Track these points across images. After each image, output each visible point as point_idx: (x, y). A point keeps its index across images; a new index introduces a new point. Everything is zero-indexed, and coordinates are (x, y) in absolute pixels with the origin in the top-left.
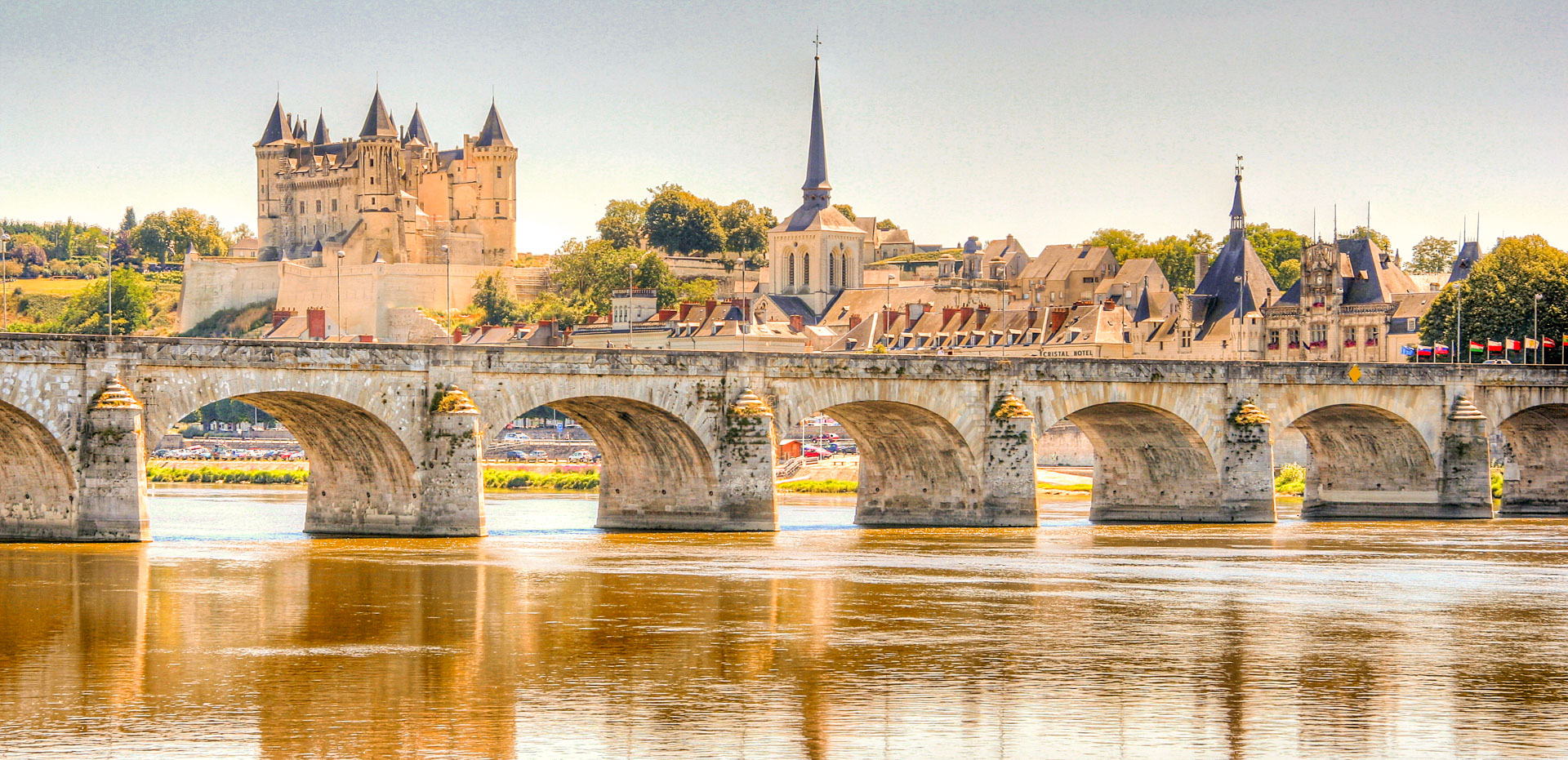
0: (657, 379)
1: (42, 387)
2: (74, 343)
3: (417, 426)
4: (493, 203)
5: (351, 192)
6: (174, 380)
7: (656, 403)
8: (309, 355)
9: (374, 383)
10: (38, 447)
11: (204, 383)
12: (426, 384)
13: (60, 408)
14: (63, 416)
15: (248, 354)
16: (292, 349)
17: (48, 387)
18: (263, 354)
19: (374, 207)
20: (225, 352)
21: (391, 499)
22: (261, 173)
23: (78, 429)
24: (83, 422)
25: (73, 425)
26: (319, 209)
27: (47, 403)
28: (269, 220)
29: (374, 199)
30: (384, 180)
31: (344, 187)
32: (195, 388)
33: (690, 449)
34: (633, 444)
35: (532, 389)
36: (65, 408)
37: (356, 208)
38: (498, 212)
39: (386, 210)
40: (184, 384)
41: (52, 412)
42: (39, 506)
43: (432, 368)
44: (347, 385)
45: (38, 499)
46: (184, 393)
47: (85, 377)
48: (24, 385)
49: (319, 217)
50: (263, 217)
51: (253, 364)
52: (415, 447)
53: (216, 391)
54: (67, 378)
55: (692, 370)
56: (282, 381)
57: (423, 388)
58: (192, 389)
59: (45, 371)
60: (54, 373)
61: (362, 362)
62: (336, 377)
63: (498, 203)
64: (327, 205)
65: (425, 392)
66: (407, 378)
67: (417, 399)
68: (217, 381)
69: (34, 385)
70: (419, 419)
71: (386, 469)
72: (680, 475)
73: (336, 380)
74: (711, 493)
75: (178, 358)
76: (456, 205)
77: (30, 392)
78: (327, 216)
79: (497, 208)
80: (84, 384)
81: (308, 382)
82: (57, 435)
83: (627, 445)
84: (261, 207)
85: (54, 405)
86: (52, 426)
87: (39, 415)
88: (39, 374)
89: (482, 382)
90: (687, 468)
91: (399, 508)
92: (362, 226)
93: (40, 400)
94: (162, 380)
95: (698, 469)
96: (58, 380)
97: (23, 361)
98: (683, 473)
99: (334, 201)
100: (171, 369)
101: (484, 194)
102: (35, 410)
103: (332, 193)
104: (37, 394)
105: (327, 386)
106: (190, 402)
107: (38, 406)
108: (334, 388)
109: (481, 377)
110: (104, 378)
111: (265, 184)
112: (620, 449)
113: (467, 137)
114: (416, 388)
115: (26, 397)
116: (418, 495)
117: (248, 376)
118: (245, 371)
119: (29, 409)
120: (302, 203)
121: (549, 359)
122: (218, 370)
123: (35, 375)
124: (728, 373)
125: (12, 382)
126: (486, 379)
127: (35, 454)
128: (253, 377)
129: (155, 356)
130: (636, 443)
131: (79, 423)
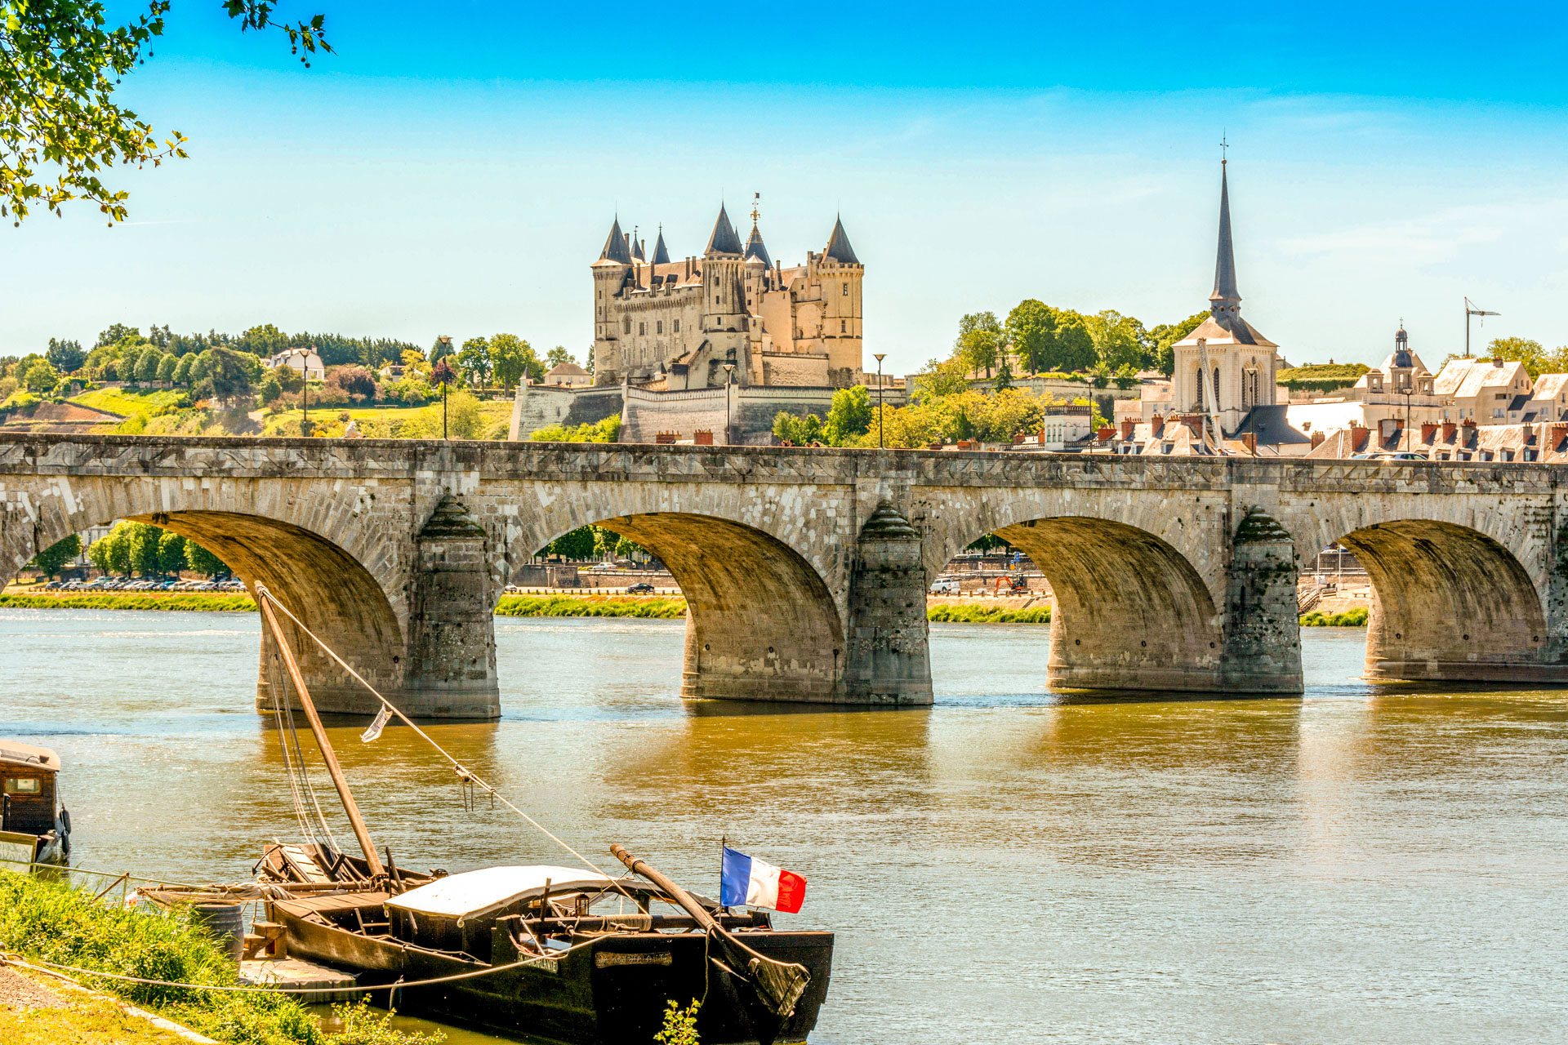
0: (1479, 498)
1: (806, 513)
2: (843, 459)
3: (1217, 559)
4: (840, 321)
5: (695, 311)
6: (950, 503)
7: (1479, 528)
8: (1101, 471)
9: (1171, 504)
10: (792, 588)
11: (984, 506)
12: (1229, 507)
13: (826, 539)
14: (829, 548)
15: (1033, 470)
16: (1081, 464)
17: (813, 514)
18: (1050, 470)
19: (719, 327)
20: (1008, 469)
21: (1177, 650)
22: (599, 294)
23: (846, 566)
24: (851, 557)
25: (841, 560)
26: (660, 332)
27: (812, 534)
28: (607, 343)
29: (719, 319)
30: (729, 299)
31: (688, 307)
32: (975, 514)
33: (1508, 584)
34: (1426, 578)
35: (1343, 511)
36: (831, 540)
37: (701, 328)
38: (843, 331)
39: (732, 330)
40: (962, 508)
41: (817, 545)
42: (788, 662)
43: (1235, 487)
44: (1141, 509)
45: (786, 654)
46: (962, 519)
47: (854, 501)
48: (787, 511)
49: (660, 338)
50: (601, 340)
51: (1040, 484)
52: (1214, 585)
53: (997, 516)
54: (834, 503)
55: (1519, 487)
56: (1070, 503)
57: (1224, 511)
58: (970, 515)
59: (810, 494)
60: (820, 497)
61: (1159, 479)
62: (1128, 498)
63: (843, 322)
64: (668, 326)
65: (1227, 517)
66: (1208, 497)
67: (1218, 525)
68: (998, 505)
69: (798, 511)
70: (1220, 549)
71: (1171, 612)
72: (1489, 616)
73: (1129, 502)
74: (1536, 639)
75: (957, 476)
76: (799, 324)
77: (793, 521)
78: (668, 338)
79: (843, 327)
80: (854, 509)
81: (1098, 504)
82: (822, 574)
83: (1417, 581)
84: (598, 330)
85: (820, 537)
86: (817, 563)
87: (803, 549)
88: (803, 498)
89: (1288, 504)
90: (1502, 607)
91: (1189, 660)
92: (707, 347)
93: (804, 530)
94: (938, 504)
95: (1518, 611)
96: (825, 505)
97: (785, 484)
98: (1494, 614)
99: (677, 322)
100: (948, 491)
101: (829, 312)
102: (798, 543)
103: (675, 313)
104: (800, 522)
105: (1118, 510)
106: (969, 529)
107: (804, 538)
108: (1125, 513)
109: (1287, 497)
110: (875, 503)
111: (603, 305)
112: (1406, 584)
113: (811, 253)
114: (1217, 511)
115: (789, 527)
116: (1218, 645)
117: (1031, 498)
118: (1028, 492)
119: (792, 541)
120: (642, 325)
121: (1363, 474)
122: (1000, 491)
123: (799, 499)
124: (1558, 490)
125: (774, 507)
126: (1292, 499)
127: (786, 596)
128: (1037, 498)
129: (931, 475)
130: (1430, 577)
131: (847, 558)
